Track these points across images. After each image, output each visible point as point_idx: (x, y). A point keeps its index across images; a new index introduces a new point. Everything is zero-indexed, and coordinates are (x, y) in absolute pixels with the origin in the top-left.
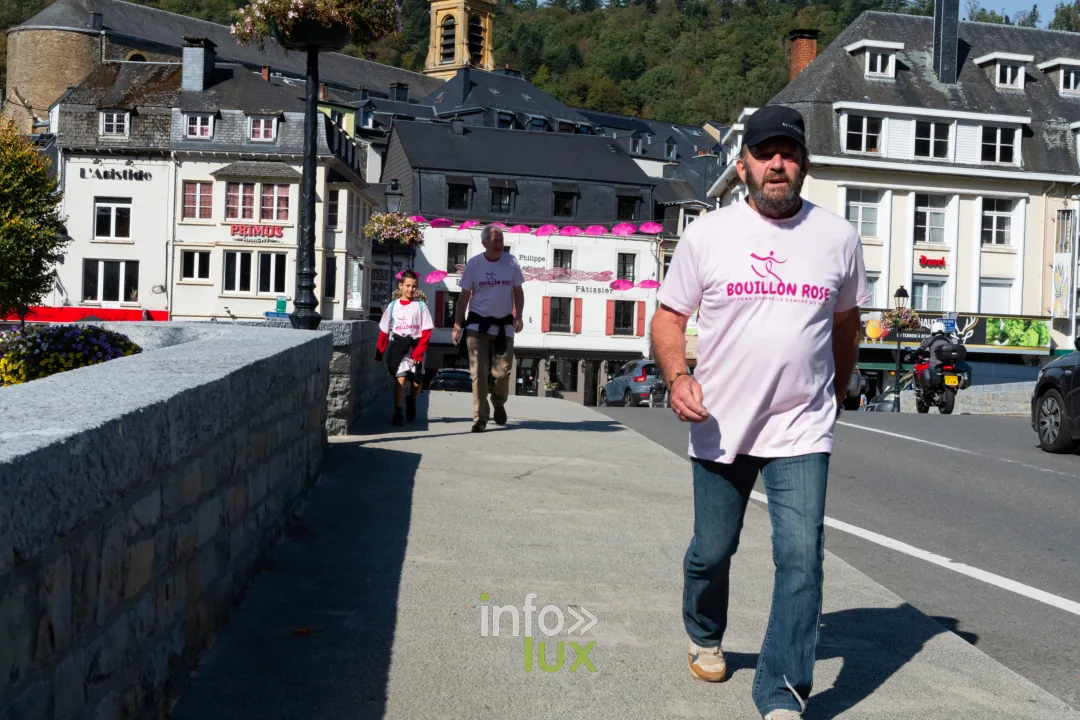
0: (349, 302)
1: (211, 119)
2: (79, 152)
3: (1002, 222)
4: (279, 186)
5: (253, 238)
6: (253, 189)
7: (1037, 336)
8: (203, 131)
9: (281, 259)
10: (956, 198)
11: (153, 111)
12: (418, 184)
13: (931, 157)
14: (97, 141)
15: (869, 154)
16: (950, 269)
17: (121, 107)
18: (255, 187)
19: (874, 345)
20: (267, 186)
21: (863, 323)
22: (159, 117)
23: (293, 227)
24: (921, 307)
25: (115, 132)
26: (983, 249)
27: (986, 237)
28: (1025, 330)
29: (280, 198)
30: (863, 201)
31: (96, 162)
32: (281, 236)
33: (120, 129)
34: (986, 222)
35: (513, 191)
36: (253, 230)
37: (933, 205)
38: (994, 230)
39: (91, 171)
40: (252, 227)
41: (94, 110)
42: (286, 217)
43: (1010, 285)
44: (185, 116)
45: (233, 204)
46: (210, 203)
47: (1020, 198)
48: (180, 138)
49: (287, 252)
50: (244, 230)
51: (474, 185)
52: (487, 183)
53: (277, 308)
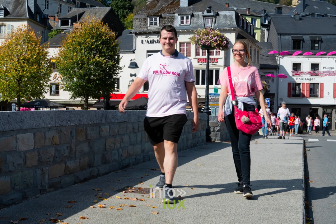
1: (190, 17)
2: (141, 34)
8: (187, 22)
9: (218, 71)
11: (167, 16)
12: (280, 40)
14: (147, 29)
17: (156, 15)
22: (170, 18)
23: (222, 58)
25: (154, 25)
31: (147, 37)
32: (217, 62)
33: (156, 24)
35: (320, 41)
39: (145, 41)
40: (206, 59)
41: (146, 17)
42: (219, 54)
44: (180, 16)
45: (198, 50)
46: (190, 51)
48: (178, 25)
49: (220, 69)
50: (202, 60)
51: (303, 39)
52: (309, 39)
53: (214, 92)
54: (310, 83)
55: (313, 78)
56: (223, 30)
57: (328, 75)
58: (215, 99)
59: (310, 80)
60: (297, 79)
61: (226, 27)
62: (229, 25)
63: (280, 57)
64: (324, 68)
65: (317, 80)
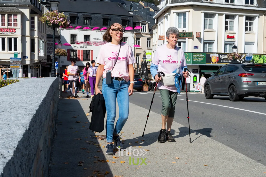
0: (39, 54)
3: (251, 24)
4: (14, 15)
5: (6, 33)
6: (5, 17)
7: (263, 60)
9: (16, 40)
10: (238, 16)
13: (230, 3)
15: (211, 2)
16: (236, 39)
18: (6, 15)
19: (214, 65)
20: (10, 15)
21: (211, 57)
24: (227, 52)
26: (246, 33)
27: (246, 29)
28: (259, 58)
29: (14, 19)
30: (209, 18)
32: (15, 32)
34: (246, 24)
35: (90, 18)
36: (5, 30)
37: (230, 19)
38: (249, 27)
40: (5, 29)
42: (17, 26)
43: (253, 44)
47: (256, 16)
49: (17, 37)
50: (2, 30)
51: (78, 16)
52: (82, 16)
53: (14, 56)
54: (84, 50)
55: (86, 46)
56: (19, 5)
57: (101, 44)
58: (15, 62)
59: (84, 47)
60: (74, 47)
61: (21, 3)
62: (24, 2)
63: (61, 29)
64: (93, 38)
65: (88, 48)
